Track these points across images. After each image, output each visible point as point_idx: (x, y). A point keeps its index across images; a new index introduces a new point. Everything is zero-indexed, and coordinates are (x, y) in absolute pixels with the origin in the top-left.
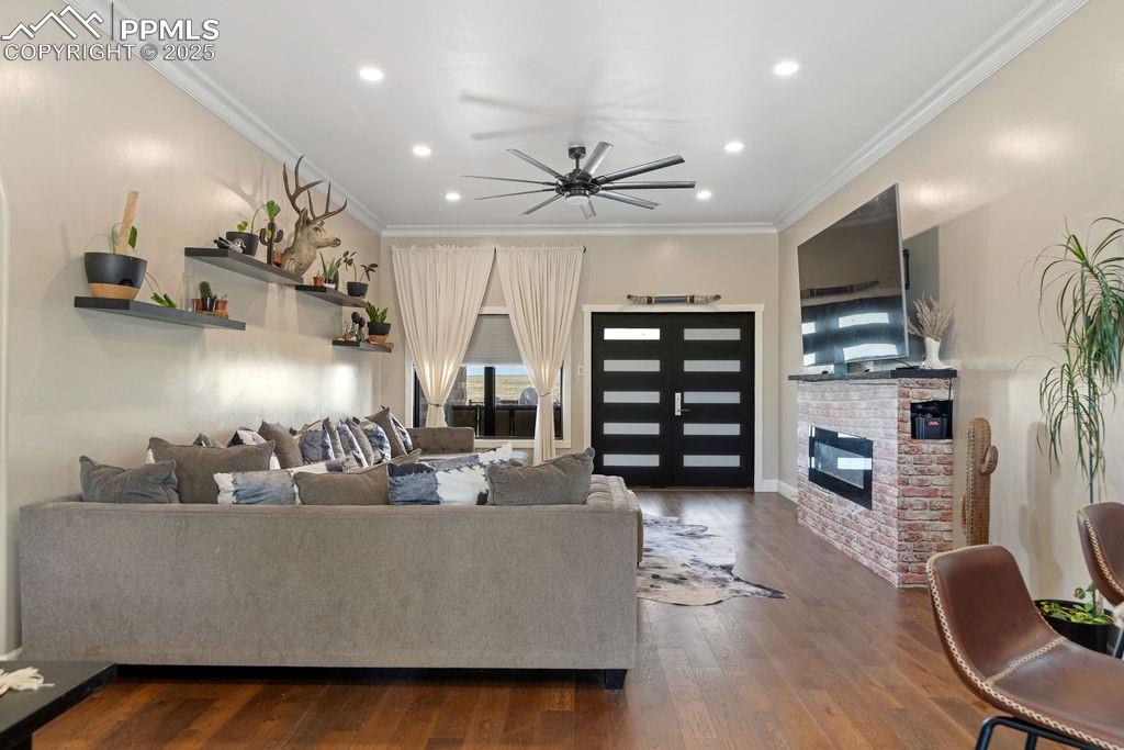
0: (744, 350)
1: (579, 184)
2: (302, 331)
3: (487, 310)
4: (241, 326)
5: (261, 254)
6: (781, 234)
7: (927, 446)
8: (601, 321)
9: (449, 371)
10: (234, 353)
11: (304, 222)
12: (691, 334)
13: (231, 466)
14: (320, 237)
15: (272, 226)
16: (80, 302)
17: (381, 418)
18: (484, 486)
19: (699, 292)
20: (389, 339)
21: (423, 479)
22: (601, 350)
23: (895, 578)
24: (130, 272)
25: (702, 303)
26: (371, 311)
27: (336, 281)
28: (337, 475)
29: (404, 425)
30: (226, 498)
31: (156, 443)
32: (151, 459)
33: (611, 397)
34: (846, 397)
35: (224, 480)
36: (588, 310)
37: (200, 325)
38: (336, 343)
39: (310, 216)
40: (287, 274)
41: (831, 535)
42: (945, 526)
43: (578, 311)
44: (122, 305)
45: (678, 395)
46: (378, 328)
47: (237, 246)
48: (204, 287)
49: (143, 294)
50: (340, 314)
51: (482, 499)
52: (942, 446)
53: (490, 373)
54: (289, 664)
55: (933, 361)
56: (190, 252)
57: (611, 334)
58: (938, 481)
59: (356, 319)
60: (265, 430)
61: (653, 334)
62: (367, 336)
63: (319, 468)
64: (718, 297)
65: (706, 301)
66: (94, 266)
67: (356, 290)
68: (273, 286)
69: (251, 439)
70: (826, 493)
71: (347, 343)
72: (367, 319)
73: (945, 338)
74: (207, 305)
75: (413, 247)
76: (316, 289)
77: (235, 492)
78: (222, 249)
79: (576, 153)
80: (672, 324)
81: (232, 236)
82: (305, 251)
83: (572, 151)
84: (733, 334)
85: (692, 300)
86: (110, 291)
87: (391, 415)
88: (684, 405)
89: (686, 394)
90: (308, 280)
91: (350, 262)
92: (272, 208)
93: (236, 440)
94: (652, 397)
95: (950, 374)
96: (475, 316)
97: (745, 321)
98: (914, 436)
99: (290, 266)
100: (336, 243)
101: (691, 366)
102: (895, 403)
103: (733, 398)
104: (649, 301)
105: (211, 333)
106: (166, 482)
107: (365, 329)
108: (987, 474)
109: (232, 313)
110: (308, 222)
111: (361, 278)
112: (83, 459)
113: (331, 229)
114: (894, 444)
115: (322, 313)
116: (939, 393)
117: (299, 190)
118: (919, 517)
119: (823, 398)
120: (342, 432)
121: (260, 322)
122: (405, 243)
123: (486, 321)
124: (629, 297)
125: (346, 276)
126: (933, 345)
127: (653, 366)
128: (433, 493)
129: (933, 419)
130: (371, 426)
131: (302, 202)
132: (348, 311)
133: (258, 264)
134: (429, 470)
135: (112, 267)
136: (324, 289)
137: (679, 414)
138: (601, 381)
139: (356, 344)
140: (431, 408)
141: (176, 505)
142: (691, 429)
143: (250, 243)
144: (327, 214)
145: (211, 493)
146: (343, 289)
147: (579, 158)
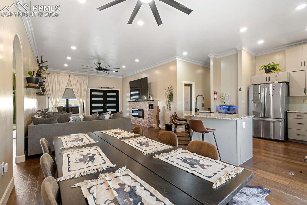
0: (117, 97)
1: (100, 69)
3: (68, 88)
6: (122, 78)
7: (151, 110)
8: (92, 91)
9: (59, 100)
12: (108, 94)
16: (27, 87)
19: (110, 87)
20: (45, 93)
21: (103, 116)
22: (92, 96)
23: (148, 127)
25: (110, 89)
30: (71, 121)
33: (94, 105)
34: (139, 104)
35: (71, 118)
36: (89, 89)
38: (37, 94)
41: (136, 123)
42: (153, 119)
43: (88, 89)
45: (106, 104)
52: (152, 110)
55: (151, 99)
57: (94, 93)
58: (152, 114)
61: (101, 94)
64: (113, 88)
66: (29, 80)
70: (135, 118)
73: (152, 96)
77: (73, 120)
80: (105, 92)
84: (115, 94)
86: (32, 85)
94: (102, 105)
95: (153, 101)
96: (65, 89)
97: (117, 92)
98: (150, 109)
100: (49, 74)
101: (108, 99)
102: (148, 104)
103: (115, 105)
104: (101, 88)
108: (159, 112)
114: (147, 110)
116: (152, 103)
117: (42, 63)
118: (150, 118)
119: (135, 104)
123: (67, 90)
124: (98, 87)
126: (151, 97)
127: (101, 99)
128: (104, 118)
129: (151, 106)
137: (106, 107)
138: (92, 102)
140: (54, 108)
142: (108, 110)
145: (67, 121)
147: (100, 64)
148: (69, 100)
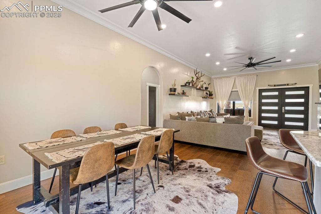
0: (306, 96)
1: (251, 65)
2: (197, 96)
3: (233, 90)
4: (188, 96)
5: (191, 85)
8: (261, 91)
9: (225, 102)
10: (187, 100)
11: (197, 78)
12: (288, 93)
13: (187, 116)
14: (200, 81)
15: (192, 80)
16: (169, 94)
17: (211, 111)
18: (224, 121)
19: (290, 83)
20: (213, 97)
21: (214, 119)
22: (261, 97)
24: (175, 90)
25: (291, 85)
26: (209, 92)
27: (203, 87)
28: (201, 118)
29: (216, 112)
30: (187, 120)
31: (178, 113)
32: (177, 115)
33: (264, 108)
35: (187, 117)
36: (258, 89)
37: (182, 96)
38: (203, 98)
39: (198, 77)
40: (195, 87)
43: (255, 89)
44: (174, 94)
45: (283, 108)
46: (211, 95)
47: (187, 84)
48: (183, 91)
49: (176, 93)
50: (204, 93)
51: (224, 123)
53: (234, 103)
54: (195, 143)
56: (181, 86)
57: (264, 94)
59: (207, 93)
60: (191, 112)
61: (277, 93)
62: (208, 96)
63: (199, 117)
64: (296, 84)
65: (292, 85)
66: (171, 90)
67: (206, 88)
68: (193, 89)
69: (189, 113)
71: (205, 98)
72: (209, 93)
74: (184, 93)
75: (218, 79)
76: (199, 89)
78: (186, 85)
79: (251, 59)
80: (282, 91)
81: (187, 83)
82: (197, 83)
83: (249, 59)
84: (302, 92)
85: (288, 85)
86: (173, 93)
87: (213, 111)
88: (285, 110)
89: (286, 107)
90: (198, 88)
91: (205, 84)
92: (193, 78)
93: (188, 113)
94: (276, 108)
96: (230, 92)
97: (306, 89)
99: (195, 86)
100: (203, 81)
101: (287, 101)
103: (302, 108)
104: (275, 86)
105: (184, 97)
106: (180, 118)
107: (208, 95)
109: (187, 94)
110: (198, 78)
111: (207, 86)
112: (170, 114)
113: (202, 79)
115: (200, 93)
117: (197, 73)
120: (204, 113)
121: (191, 95)
122: (216, 78)
123: (233, 92)
124: (269, 85)
125: (205, 86)
127: (276, 101)
128: (216, 121)
130: (209, 112)
131: (197, 75)
132: (205, 92)
133: (190, 86)
134: (215, 118)
135: (173, 89)
136: (201, 89)
137: (284, 112)
138: (261, 104)
139: (206, 98)
140: (221, 110)
141: (181, 120)
142: (287, 116)
143: (189, 83)
144: (201, 76)
145: (185, 119)
146: (204, 88)
147: (250, 59)
148: (236, 102)
